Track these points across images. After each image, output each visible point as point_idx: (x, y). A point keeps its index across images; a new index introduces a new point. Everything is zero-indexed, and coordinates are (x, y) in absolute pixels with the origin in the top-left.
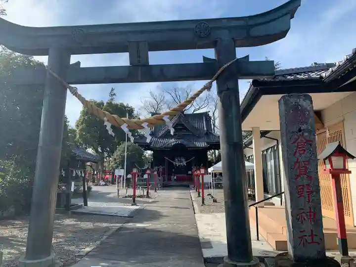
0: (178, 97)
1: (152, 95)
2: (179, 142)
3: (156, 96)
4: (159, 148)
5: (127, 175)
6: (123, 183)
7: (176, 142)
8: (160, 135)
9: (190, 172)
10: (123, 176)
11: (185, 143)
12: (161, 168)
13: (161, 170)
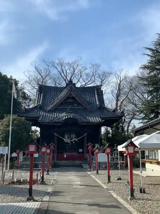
0: (65, 72)
1: (37, 70)
2: (71, 116)
3: (41, 71)
4: (48, 123)
5: (11, 153)
6: (7, 163)
7: (68, 116)
8: (49, 108)
9: (81, 150)
10: (7, 154)
11: (78, 117)
12: (52, 145)
13: (52, 147)
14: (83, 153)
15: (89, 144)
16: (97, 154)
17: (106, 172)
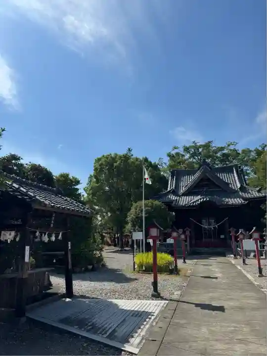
2: (207, 199)
4: (182, 207)
7: (203, 198)
9: (222, 237)
12: (187, 230)
13: (188, 233)
14: (225, 239)
15: (231, 229)
16: (242, 241)
17: (256, 261)
